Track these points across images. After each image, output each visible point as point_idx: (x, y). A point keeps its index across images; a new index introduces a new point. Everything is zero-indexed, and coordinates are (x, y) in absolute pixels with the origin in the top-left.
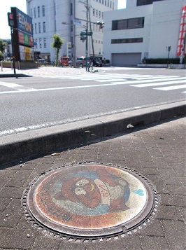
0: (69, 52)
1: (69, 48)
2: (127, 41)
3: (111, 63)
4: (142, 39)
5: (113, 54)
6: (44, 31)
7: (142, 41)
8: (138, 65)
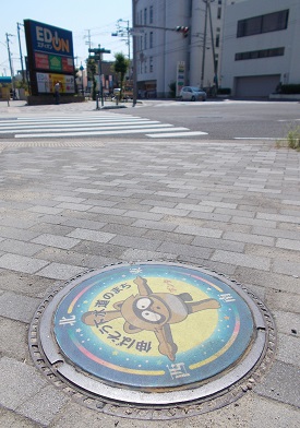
0: (180, 77)
1: (180, 71)
2: (260, 54)
3: (233, 94)
4: (283, 49)
5: (238, 79)
6: (151, 47)
7: (282, 54)
8: (271, 96)
